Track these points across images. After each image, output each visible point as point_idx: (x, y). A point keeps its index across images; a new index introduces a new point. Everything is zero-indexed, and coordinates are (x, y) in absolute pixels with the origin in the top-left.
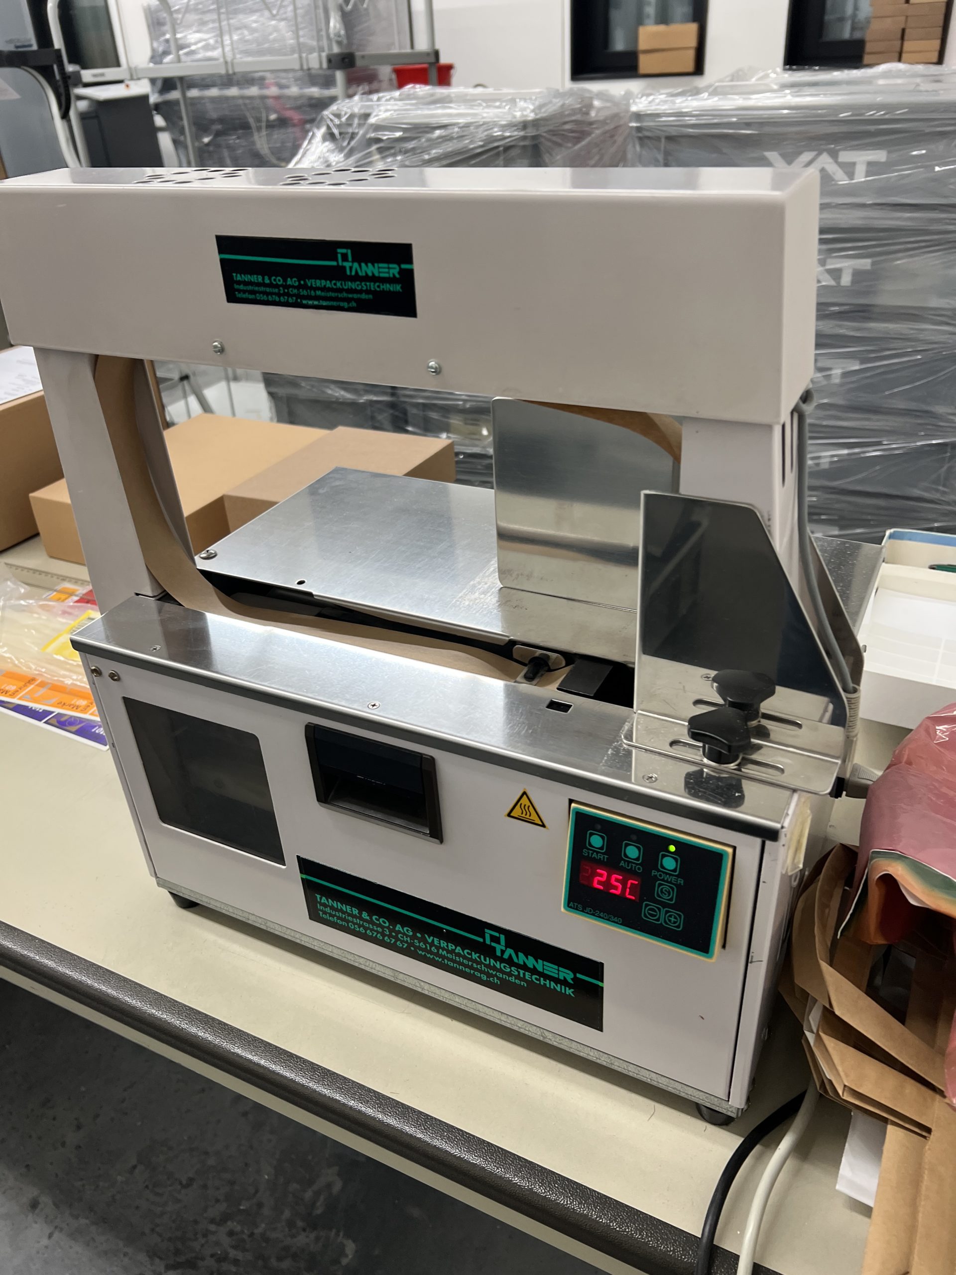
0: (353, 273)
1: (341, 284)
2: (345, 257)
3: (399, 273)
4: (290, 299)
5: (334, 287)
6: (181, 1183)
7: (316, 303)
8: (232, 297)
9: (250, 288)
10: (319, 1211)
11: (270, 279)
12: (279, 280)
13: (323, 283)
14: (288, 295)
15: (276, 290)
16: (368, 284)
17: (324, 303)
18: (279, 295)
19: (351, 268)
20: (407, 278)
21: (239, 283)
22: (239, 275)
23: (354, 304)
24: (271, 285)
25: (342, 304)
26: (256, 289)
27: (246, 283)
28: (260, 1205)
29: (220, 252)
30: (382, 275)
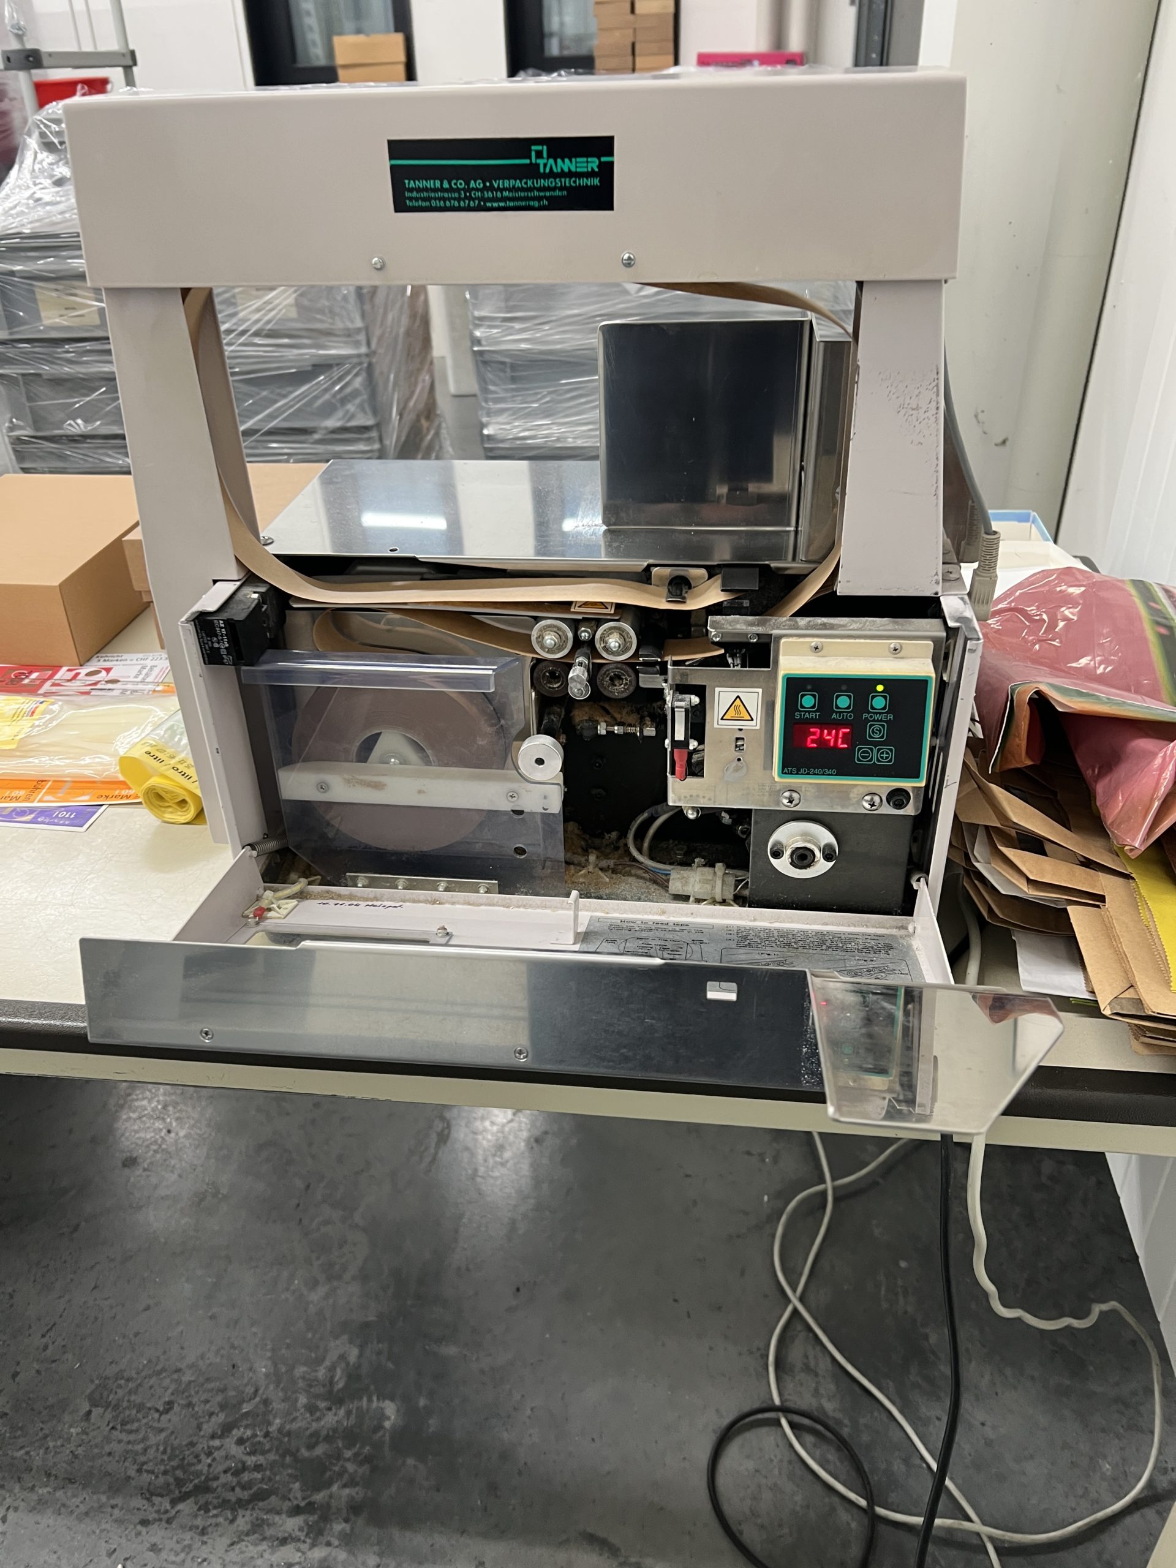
0: (547, 170)
1: (533, 183)
2: (539, 154)
3: (599, 167)
4: (472, 202)
5: (525, 186)
6: (157, 1410)
7: (502, 204)
8: (400, 206)
9: (425, 194)
10: (341, 1385)
11: (450, 184)
12: (461, 184)
13: (512, 182)
14: (470, 198)
15: (457, 195)
16: (563, 180)
17: (511, 204)
18: (459, 199)
19: (545, 165)
20: (607, 171)
21: (411, 190)
22: (412, 182)
23: (545, 202)
24: (450, 190)
25: (531, 203)
26: (433, 195)
27: (419, 190)
28: (266, 1402)
29: (391, 158)
30: (579, 170)
